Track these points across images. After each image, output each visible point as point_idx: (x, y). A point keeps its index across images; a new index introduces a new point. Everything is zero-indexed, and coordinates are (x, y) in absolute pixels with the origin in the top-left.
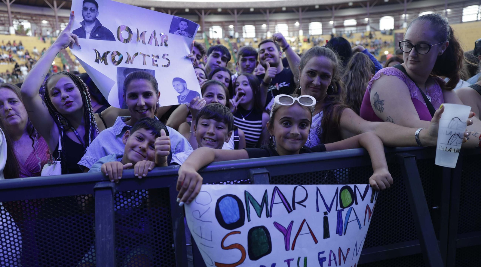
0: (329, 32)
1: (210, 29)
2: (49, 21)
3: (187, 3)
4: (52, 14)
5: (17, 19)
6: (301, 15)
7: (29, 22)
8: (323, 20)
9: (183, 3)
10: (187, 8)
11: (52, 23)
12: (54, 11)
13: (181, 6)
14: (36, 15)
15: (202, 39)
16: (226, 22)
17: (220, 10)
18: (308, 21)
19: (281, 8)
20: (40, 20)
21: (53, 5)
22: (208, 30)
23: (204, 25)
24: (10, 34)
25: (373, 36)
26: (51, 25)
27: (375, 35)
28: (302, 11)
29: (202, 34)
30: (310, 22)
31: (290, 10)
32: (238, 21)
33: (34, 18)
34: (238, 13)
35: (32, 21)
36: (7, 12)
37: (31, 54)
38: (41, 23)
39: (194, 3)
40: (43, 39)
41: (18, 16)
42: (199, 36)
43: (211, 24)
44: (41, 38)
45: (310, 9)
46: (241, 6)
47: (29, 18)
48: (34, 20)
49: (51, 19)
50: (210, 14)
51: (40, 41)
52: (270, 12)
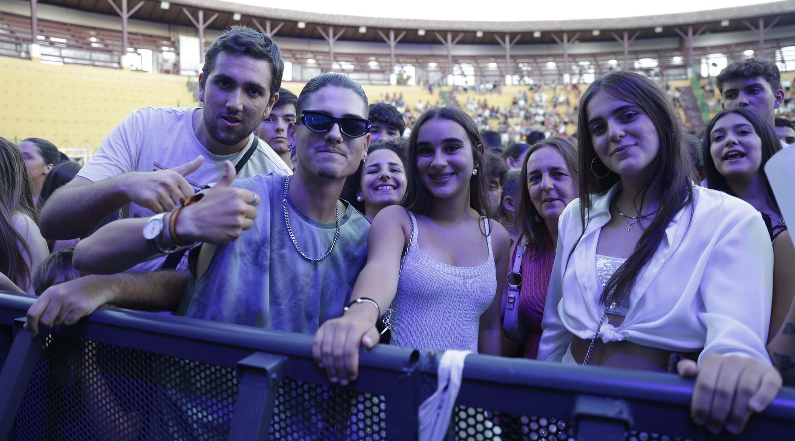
1: (703, 60)
2: (439, 63)
4: (444, 52)
5: (400, 63)
7: (413, 66)
10: (659, 26)
11: (442, 65)
12: (447, 49)
14: (422, 56)
17: (725, 24)
22: (699, 63)
26: (441, 68)
29: (686, 71)
32: (766, 41)
33: (421, 61)
34: (765, 26)
35: (417, 65)
36: (389, 55)
37: (412, 111)
38: (427, 67)
40: (430, 89)
41: (402, 60)
42: (681, 75)
44: (427, 87)
47: (414, 60)
48: (419, 63)
49: (441, 60)
50: (703, 33)
51: (426, 92)
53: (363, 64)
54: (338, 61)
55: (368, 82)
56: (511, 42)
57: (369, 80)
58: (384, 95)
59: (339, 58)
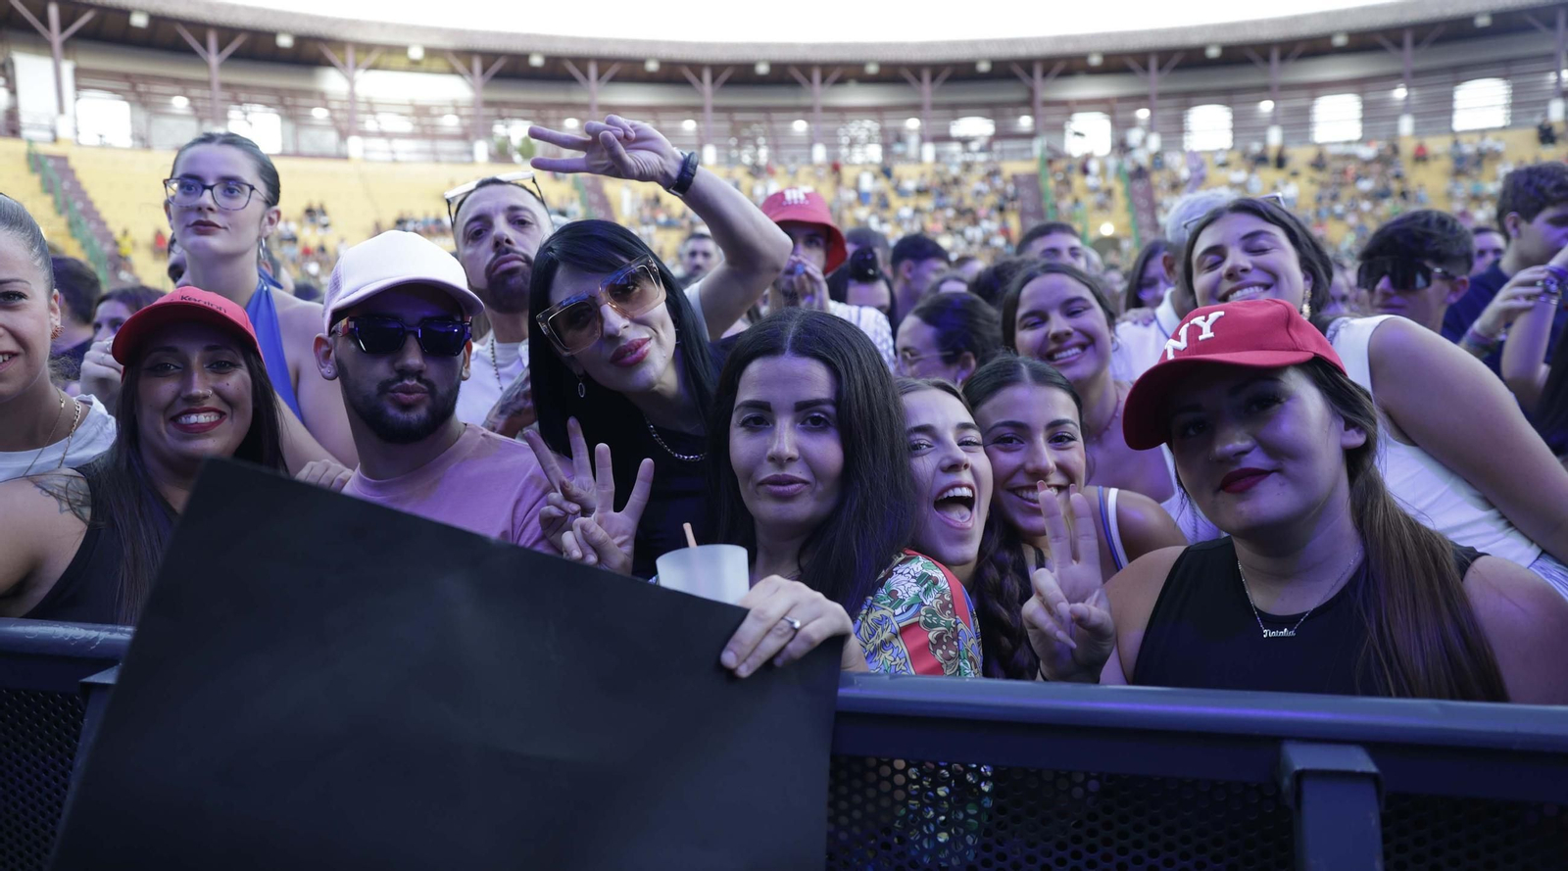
0: (1532, 114)
3: (989, 42)
6: (1410, 59)
8: (1516, 69)
9: (973, 44)
13: (963, 54)
15: (1031, 159)
16: (1121, 99)
18: (1449, 77)
19: (1327, 38)
20: (560, 119)
21: (586, 75)
23: (1040, 110)
28: (1417, 43)
30: (1458, 82)
31: (1366, 41)
39: (1012, 42)
43: (1069, 107)
45: (1453, 32)
46: (1175, 41)
52: (1283, 57)
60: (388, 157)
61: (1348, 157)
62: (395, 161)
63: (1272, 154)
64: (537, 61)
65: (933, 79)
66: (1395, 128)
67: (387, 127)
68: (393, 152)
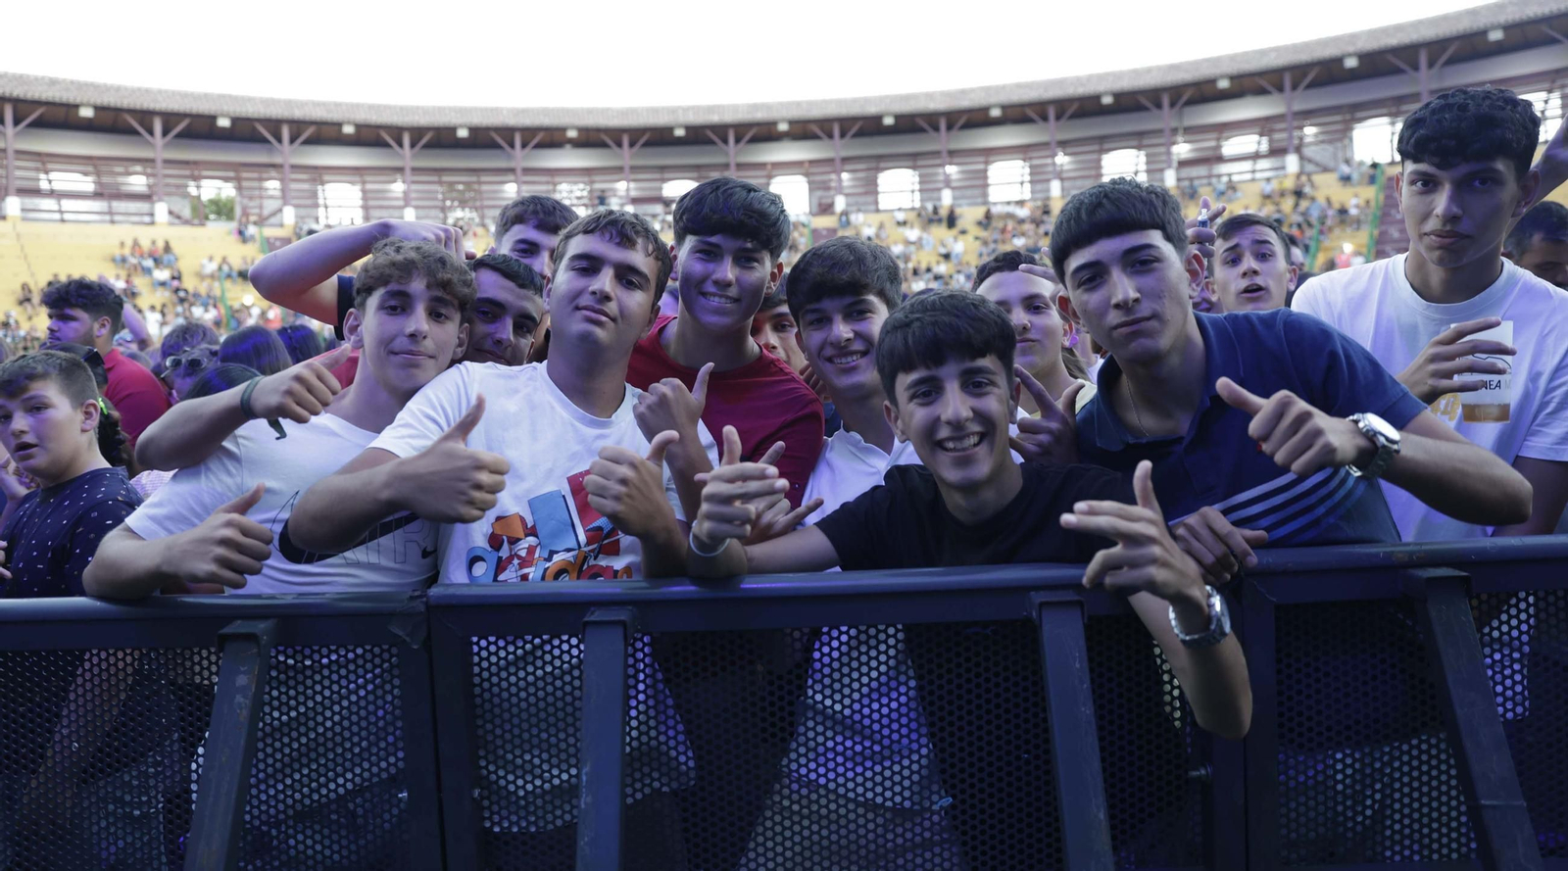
10: (680, 126)
19: (986, 109)
24: (152, 223)
25: (1307, 190)
27: (1313, 185)
53: (105, 179)
54: (47, 172)
55: (107, 218)
56: (413, 145)
57: (110, 213)
58: (129, 243)
59: (50, 166)
60: (57, 216)
61: (1010, 216)
62: (63, 221)
63: (944, 213)
64: (224, 123)
65: (632, 145)
66: (1048, 190)
67: (57, 186)
68: (61, 212)
